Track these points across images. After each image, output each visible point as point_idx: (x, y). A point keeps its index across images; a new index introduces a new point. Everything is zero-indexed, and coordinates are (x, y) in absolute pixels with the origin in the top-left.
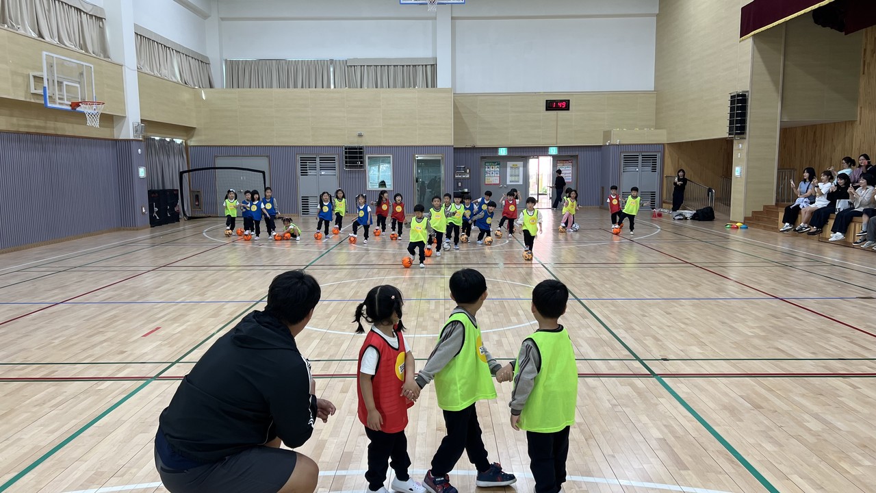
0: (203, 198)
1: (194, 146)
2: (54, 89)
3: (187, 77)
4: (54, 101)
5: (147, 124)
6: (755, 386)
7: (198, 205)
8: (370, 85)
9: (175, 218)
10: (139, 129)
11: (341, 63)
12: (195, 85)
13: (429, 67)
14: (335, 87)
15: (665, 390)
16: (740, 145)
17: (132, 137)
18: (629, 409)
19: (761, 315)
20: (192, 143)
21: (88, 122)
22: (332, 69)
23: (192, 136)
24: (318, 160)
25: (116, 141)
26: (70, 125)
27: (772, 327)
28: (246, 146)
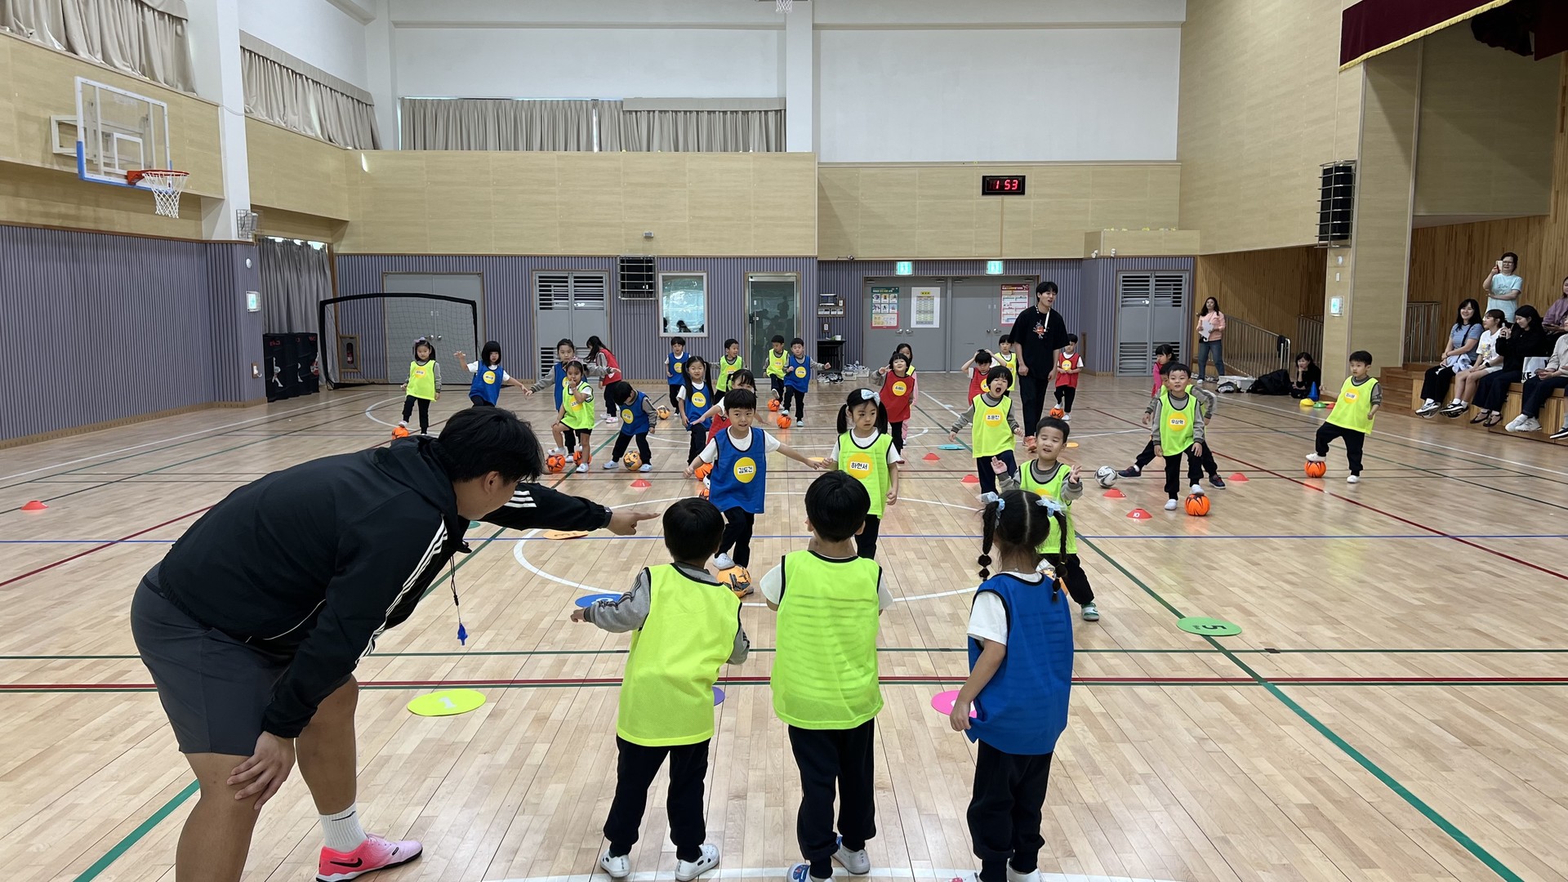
0: (360, 349)
1: (344, 255)
2: (96, 147)
3: (333, 129)
4: (94, 168)
5: (263, 213)
6: (1453, 701)
7: (352, 362)
8: (665, 145)
9: (310, 386)
10: (248, 221)
11: (613, 106)
12: (347, 144)
13: (771, 116)
14: (601, 150)
15: (1288, 709)
16: (1340, 259)
17: (234, 238)
18: (1230, 746)
19: (1426, 568)
20: (341, 248)
21: (158, 207)
22: (595, 119)
23: (342, 236)
24: (571, 281)
25: (206, 244)
26: (123, 214)
27: (1451, 588)
28: (439, 256)
